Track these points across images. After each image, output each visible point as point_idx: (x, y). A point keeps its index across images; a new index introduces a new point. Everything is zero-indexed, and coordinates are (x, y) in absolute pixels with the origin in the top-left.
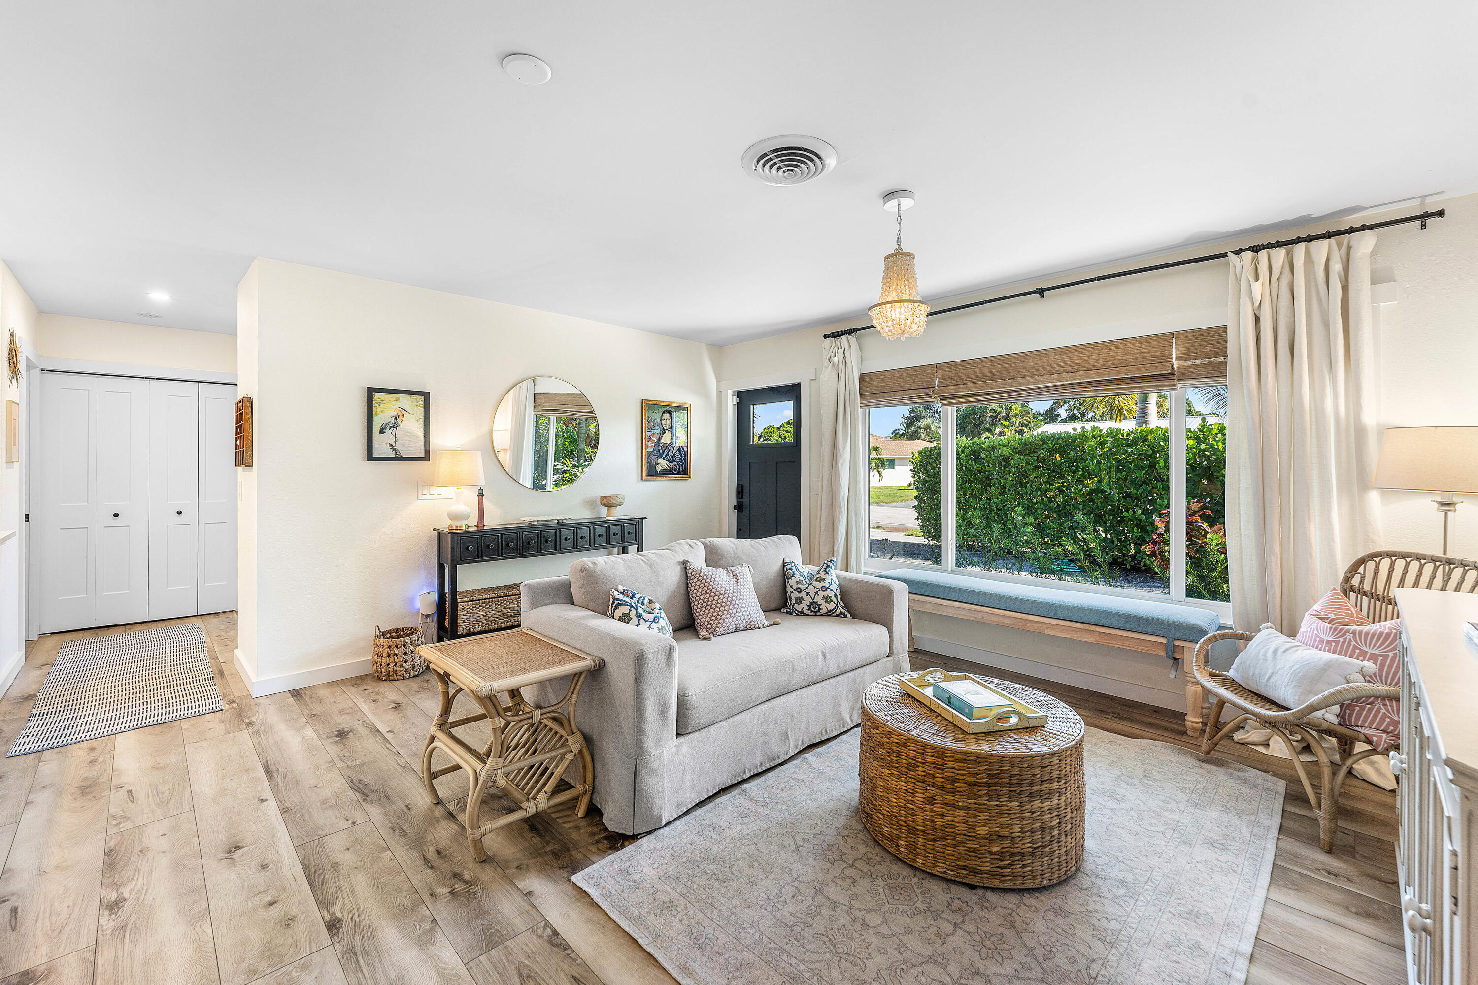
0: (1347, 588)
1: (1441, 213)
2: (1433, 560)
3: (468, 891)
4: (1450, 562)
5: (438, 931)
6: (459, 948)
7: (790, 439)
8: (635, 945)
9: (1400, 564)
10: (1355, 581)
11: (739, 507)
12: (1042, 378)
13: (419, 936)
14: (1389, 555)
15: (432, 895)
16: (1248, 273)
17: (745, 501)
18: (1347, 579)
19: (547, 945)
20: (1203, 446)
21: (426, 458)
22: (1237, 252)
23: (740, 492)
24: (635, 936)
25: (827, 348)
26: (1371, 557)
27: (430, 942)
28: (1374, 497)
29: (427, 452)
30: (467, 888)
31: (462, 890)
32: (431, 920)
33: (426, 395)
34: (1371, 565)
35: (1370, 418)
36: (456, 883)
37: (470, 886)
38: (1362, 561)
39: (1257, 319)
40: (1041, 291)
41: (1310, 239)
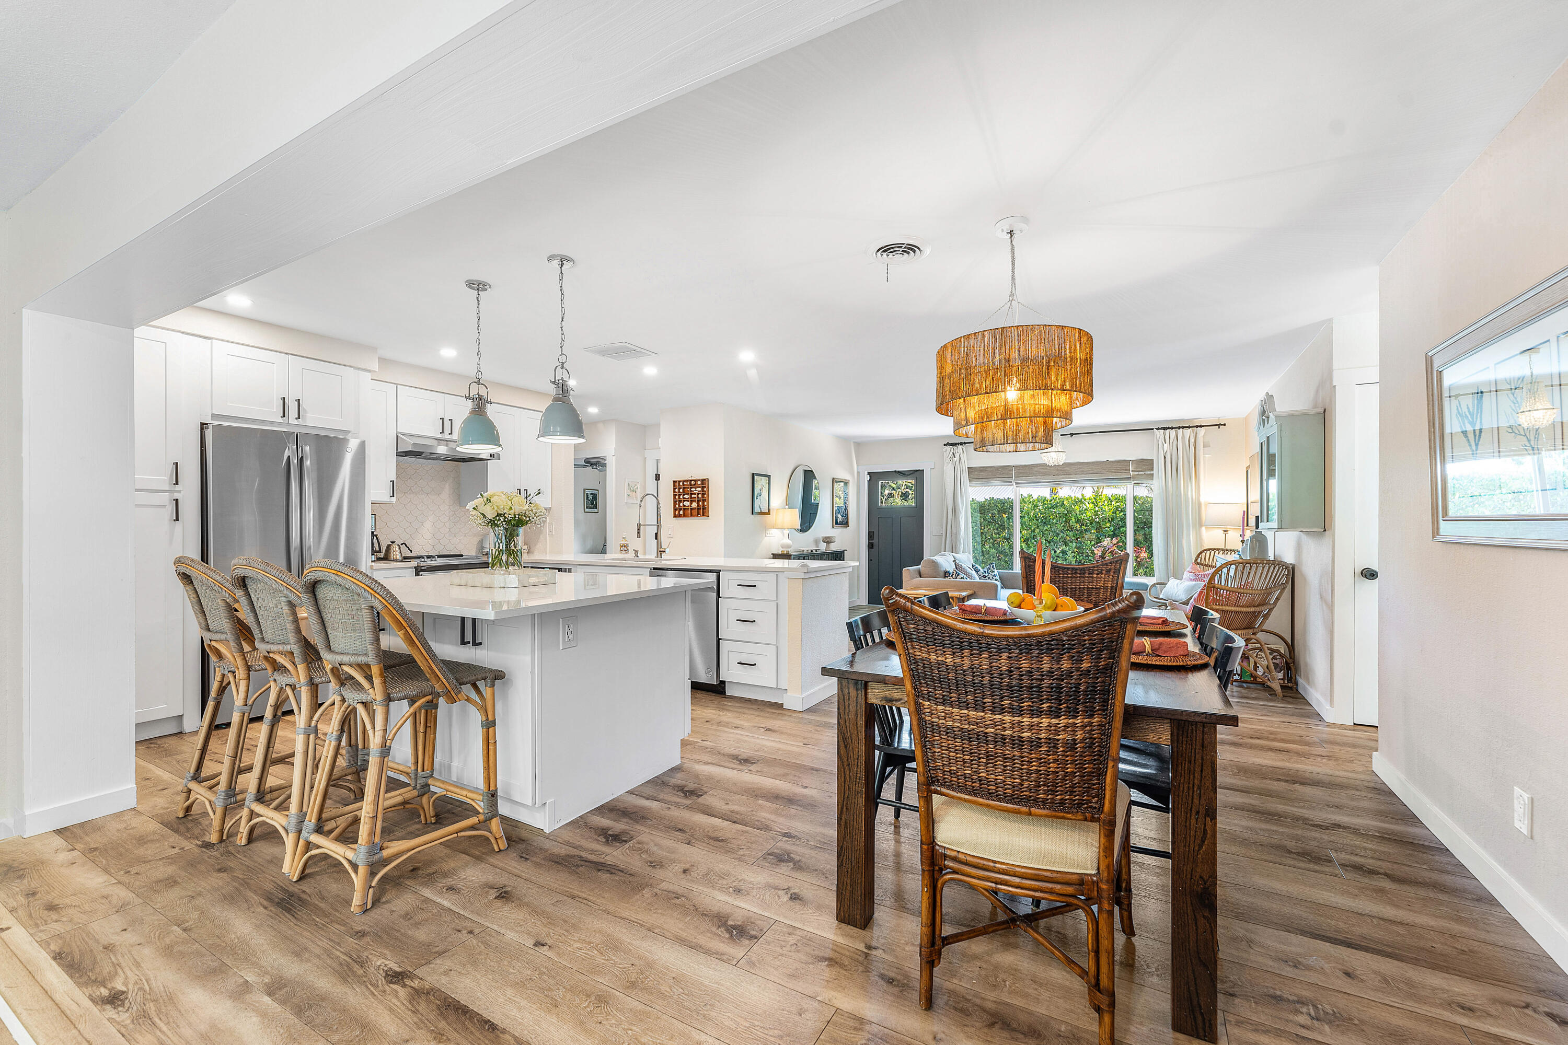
0: (1196, 562)
1: (1224, 425)
2: (1222, 550)
4: (1227, 550)
7: (912, 503)
9: (1213, 552)
10: (1199, 561)
11: (871, 546)
12: (1071, 476)
14: (1209, 550)
16: (1162, 439)
17: (875, 541)
18: (1196, 560)
20: (1097, 509)
21: (769, 513)
22: (1158, 429)
23: (871, 535)
25: (948, 452)
26: (1204, 551)
28: (1203, 529)
29: (769, 510)
33: (769, 477)
34: (1204, 554)
35: (1202, 500)
38: (1201, 553)
39: (1165, 457)
40: (1072, 435)
41: (1183, 428)
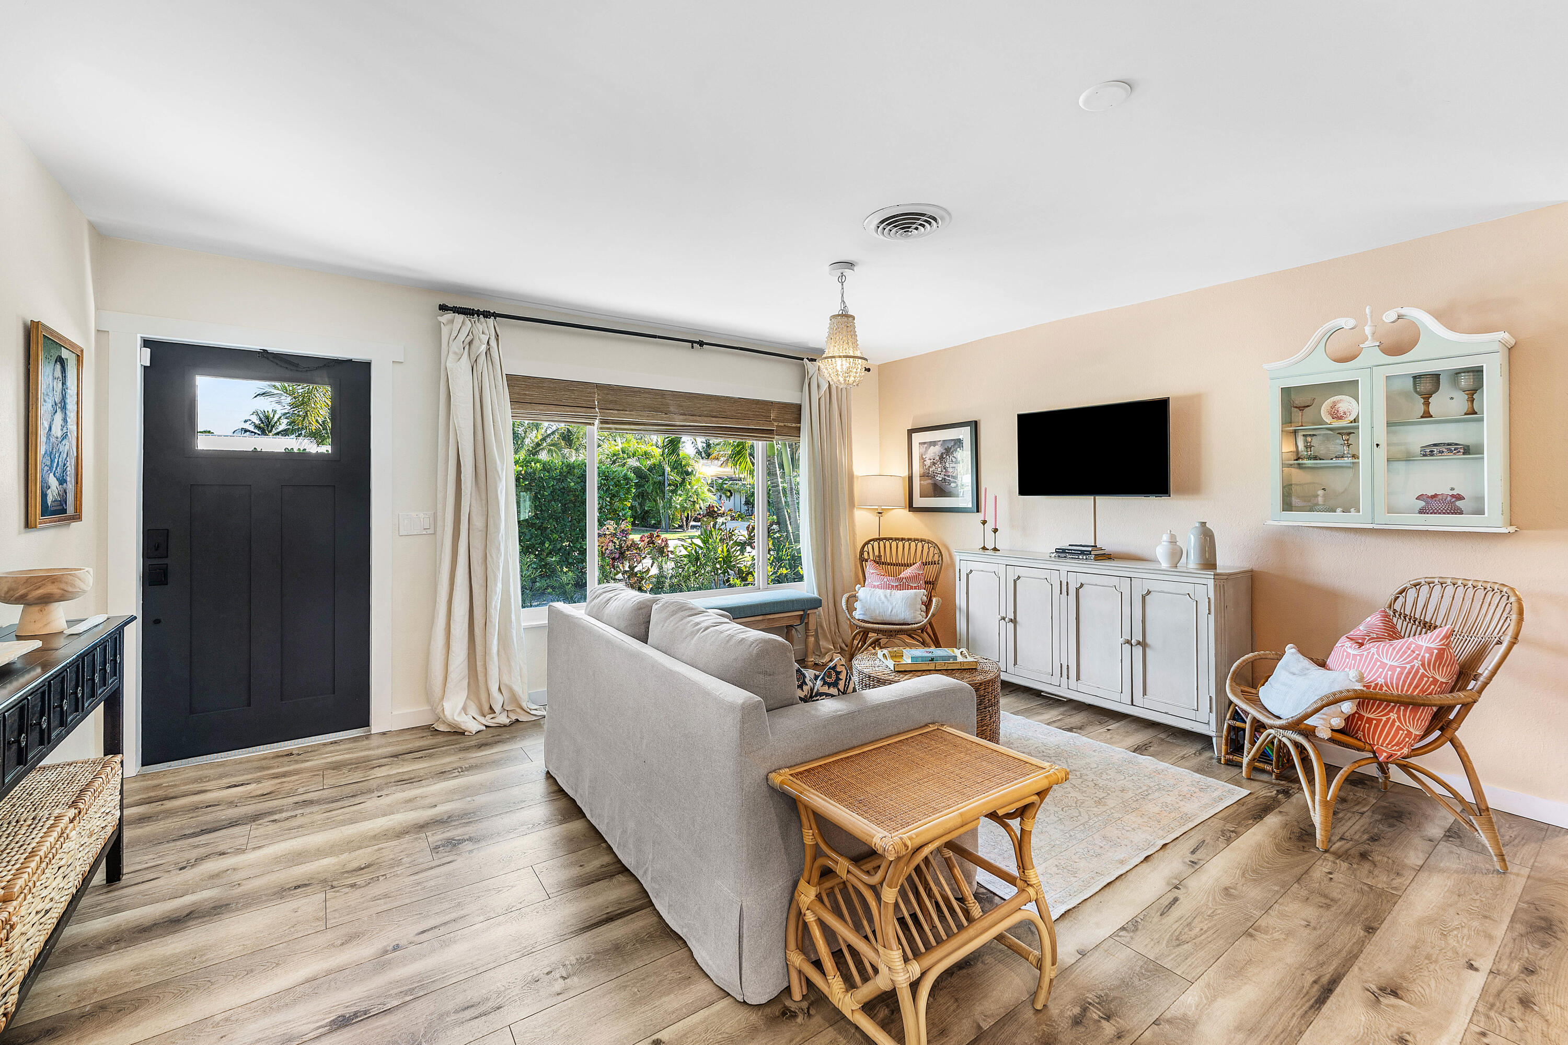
0: (863, 560)
3: (1098, 1003)
5: (1168, 1015)
6: (1178, 992)
8: (1111, 886)
13: (1183, 1030)
15: (1119, 1037)
17: (175, 560)
18: (861, 555)
19: (1138, 933)
23: (157, 546)
24: (1105, 883)
26: (869, 541)
27: (1184, 1018)
30: (1093, 1006)
31: (1099, 1010)
32: (1156, 1026)
36: (1092, 1019)
37: (1090, 1004)
38: (866, 544)
